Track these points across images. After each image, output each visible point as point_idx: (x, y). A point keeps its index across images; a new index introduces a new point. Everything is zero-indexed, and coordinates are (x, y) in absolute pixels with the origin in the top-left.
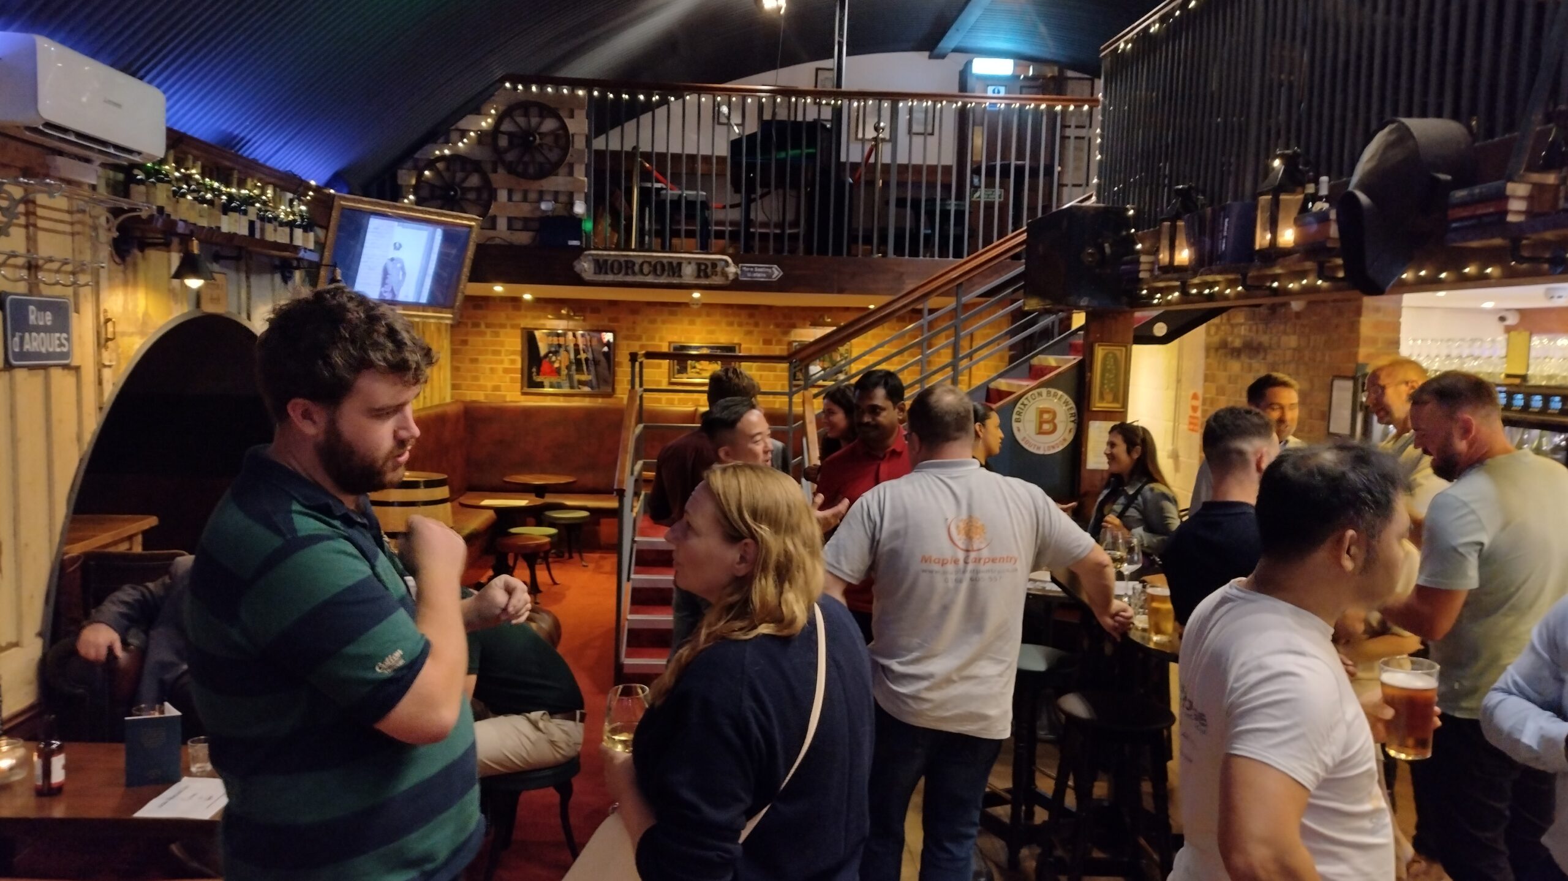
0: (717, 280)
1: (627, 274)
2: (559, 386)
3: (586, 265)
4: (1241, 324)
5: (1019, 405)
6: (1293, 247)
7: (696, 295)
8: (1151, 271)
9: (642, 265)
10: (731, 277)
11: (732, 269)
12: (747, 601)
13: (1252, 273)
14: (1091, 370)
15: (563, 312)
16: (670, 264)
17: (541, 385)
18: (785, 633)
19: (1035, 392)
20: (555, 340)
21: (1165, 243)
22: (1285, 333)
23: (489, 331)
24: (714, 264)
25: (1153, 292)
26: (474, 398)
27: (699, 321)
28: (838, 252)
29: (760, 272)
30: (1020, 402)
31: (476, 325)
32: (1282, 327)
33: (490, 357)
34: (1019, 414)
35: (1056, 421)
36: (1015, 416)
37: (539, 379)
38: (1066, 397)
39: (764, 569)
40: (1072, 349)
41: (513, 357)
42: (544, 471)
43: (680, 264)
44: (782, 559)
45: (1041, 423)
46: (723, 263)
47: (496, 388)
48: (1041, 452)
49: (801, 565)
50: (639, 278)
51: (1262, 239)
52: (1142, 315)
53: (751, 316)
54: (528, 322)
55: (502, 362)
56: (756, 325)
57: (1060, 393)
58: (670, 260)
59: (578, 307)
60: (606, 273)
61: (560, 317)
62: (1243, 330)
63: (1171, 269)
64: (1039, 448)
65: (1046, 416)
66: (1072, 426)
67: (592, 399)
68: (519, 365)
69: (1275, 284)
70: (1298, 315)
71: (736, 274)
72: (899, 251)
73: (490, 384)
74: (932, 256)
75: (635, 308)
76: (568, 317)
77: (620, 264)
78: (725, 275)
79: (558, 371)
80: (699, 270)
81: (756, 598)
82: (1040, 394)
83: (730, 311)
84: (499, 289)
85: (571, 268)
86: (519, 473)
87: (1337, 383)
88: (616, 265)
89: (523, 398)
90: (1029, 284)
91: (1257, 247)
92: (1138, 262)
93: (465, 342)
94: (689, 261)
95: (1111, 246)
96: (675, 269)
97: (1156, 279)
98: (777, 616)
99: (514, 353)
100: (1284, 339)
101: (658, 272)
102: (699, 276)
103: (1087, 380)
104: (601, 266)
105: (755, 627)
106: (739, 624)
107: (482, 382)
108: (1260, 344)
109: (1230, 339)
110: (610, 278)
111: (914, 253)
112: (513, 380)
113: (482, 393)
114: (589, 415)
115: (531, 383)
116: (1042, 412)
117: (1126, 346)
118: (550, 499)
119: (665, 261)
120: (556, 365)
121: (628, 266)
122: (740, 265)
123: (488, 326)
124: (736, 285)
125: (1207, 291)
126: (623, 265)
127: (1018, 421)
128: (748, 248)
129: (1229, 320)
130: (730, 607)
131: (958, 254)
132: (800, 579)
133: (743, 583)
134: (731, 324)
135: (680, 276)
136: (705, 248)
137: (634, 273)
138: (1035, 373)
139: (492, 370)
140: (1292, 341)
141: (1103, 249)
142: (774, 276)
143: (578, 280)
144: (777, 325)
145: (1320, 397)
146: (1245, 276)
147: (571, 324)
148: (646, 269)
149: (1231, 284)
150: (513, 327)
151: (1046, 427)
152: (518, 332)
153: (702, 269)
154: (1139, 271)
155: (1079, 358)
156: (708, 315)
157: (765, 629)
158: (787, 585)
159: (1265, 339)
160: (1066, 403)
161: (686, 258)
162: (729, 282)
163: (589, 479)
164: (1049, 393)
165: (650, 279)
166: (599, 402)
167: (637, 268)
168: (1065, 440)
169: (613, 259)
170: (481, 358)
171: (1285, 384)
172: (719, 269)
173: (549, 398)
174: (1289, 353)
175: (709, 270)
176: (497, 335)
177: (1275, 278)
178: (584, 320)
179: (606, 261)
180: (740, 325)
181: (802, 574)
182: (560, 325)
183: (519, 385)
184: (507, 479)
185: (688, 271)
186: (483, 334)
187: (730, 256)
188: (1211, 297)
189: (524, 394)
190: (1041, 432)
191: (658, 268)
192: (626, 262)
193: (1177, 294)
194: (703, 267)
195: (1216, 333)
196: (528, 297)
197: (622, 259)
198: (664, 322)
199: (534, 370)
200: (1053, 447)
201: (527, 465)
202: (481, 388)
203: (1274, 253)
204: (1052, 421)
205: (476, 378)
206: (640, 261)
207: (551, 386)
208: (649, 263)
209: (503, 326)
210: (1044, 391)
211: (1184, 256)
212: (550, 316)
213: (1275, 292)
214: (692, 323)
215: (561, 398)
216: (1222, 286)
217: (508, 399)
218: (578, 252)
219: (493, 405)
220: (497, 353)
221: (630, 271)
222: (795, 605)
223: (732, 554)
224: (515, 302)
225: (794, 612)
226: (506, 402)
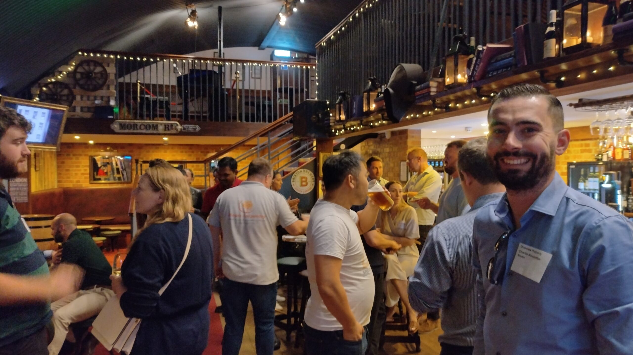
0: (173, 131)
1: (134, 129)
3: (116, 126)
4: (372, 145)
5: (293, 176)
7: (165, 139)
8: (334, 123)
9: (140, 126)
10: (179, 130)
11: (179, 127)
12: (162, 210)
14: (319, 162)
15: (108, 148)
16: (153, 125)
18: (176, 221)
19: (299, 170)
22: (385, 147)
23: (74, 157)
24: (172, 125)
25: (336, 130)
26: (68, 186)
27: (168, 151)
28: (223, 120)
29: (191, 127)
30: (294, 175)
31: (68, 155)
32: (384, 145)
33: (75, 168)
34: (294, 179)
35: (308, 181)
36: (292, 180)
37: (98, 177)
38: (310, 172)
39: (168, 200)
40: (313, 155)
41: (85, 168)
42: (100, 215)
43: (157, 126)
44: (174, 196)
45: (302, 182)
46: (175, 125)
47: (78, 182)
48: (302, 193)
49: (181, 198)
50: (139, 131)
52: (336, 142)
53: (191, 148)
54: (92, 153)
55: (80, 170)
56: (193, 152)
57: (308, 171)
59: (114, 147)
60: (125, 129)
61: (107, 151)
62: (372, 147)
63: (340, 121)
64: (301, 192)
65: (304, 180)
66: (313, 183)
67: (122, 185)
68: (88, 171)
70: (389, 140)
71: (181, 129)
72: (247, 120)
73: (75, 180)
74: (260, 121)
75: (140, 146)
76: (110, 151)
77: (131, 125)
78: (177, 129)
79: (106, 173)
80: (165, 128)
81: (165, 209)
82: (301, 171)
83: (181, 147)
84: (77, 137)
85: (109, 127)
86: (88, 217)
87: (402, 163)
88: (129, 126)
89: (90, 185)
93: (63, 163)
94: (161, 124)
95: (321, 114)
96: (155, 127)
99: (85, 166)
100: (385, 149)
101: (148, 128)
102: (165, 130)
103: (318, 165)
104: (122, 126)
105: (164, 219)
107: (71, 179)
108: (378, 152)
110: (127, 131)
111: (253, 120)
112: (86, 178)
113: (71, 184)
114: (121, 191)
115: (94, 179)
116: (302, 178)
118: (103, 227)
119: (151, 124)
120: (105, 171)
121: (135, 126)
122: (183, 125)
123: (74, 155)
124: (182, 133)
126: (133, 126)
127: (293, 181)
128: (186, 118)
130: (156, 214)
131: (270, 121)
134: (182, 152)
135: (157, 130)
136: (168, 119)
137: (137, 129)
138: (300, 164)
139: (76, 174)
140: (387, 150)
141: (319, 115)
142: (197, 129)
143: (113, 132)
144: (202, 152)
145: (397, 169)
147: (112, 154)
148: (142, 127)
150: (85, 155)
151: (304, 183)
152: (88, 158)
153: (167, 127)
154: (330, 123)
155: (314, 158)
156: (172, 148)
157: (168, 220)
158: (176, 205)
159: (379, 150)
160: (311, 174)
162: (178, 132)
163: (121, 218)
164: (304, 171)
165: (144, 131)
166: (125, 186)
167: (138, 127)
168: (311, 188)
169: (127, 123)
170: (71, 169)
171: (377, 160)
172: (174, 127)
173: (102, 185)
174: (387, 154)
175: (170, 127)
176: (78, 159)
178: (118, 152)
179: (125, 124)
180: (186, 152)
181: (182, 201)
182: (107, 154)
183: (88, 180)
184: (83, 219)
185: (161, 129)
186: (71, 159)
187: (179, 121)
189: (91, 183)
190: (302, 185)
193: (343, 130)
195: (364, 149)
196: (91, 142)
198: (153, 152)
199: (95, 173)
200: (307, 191)
201: (94, 215)
202: (71, 182)
204: (306, 181)
205: (68, 178)
206: (140, 124)
208: (144, 125)
209: (81, 155)
212: (102, 151)
214: (165, 152)
215: (108, 185)
217: (84, 186)
218: (112, 121)
219: (76, 189)
220: (78, 166)
222: (180, 211)
224: (86, 144)
225: (179, 213)
226: (82, 187)
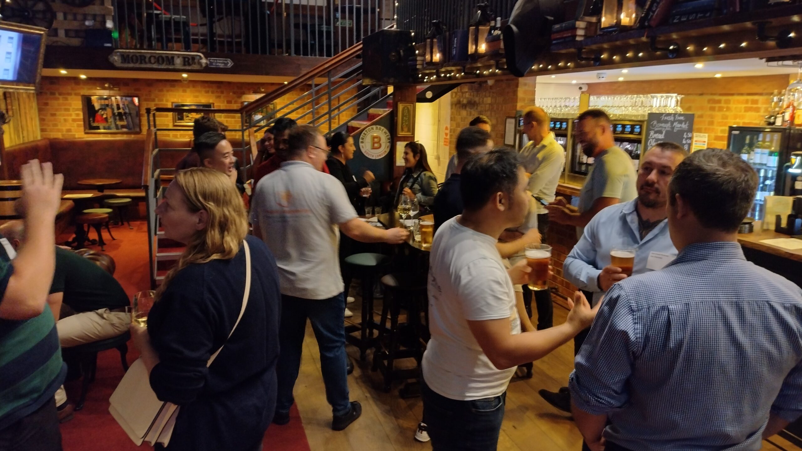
0: (196, 67)
1: (141, 63)
2: (109, 128)
3: (116, 58)
4: (466, 92)
5: (362, 134)
6: (485, 53)
7: (185, 75)
8: (423, 65)
9: (150, 58)
10: (204, 65)
11: (204, 61)
12: (204, 243)
13: (468, 66)
14: (397, 116)
15: (106, 85)
16: (167, 57)
17: (98, 128)
18: (227, 258)
19: (370, 127)
20: (103, 102)
21: (428, 50)
22: (486, 96)
23: (61, 97)
24: (193, 58)
25: (424, 75)
26: (55, 137)
27: (188, 90)
28: (264, 52)
29: (220, 63)
30: (363, 133)
31: (53, 94)
32: (484, 93)
33: (63, 112)
34: (363, 139)
35: (381, 142)
36: (360, 140)
37: (95, 124)
38: (385, 130)
39: (213, 226)
40: (387, 105)
41: (77, 112)
42: (102, 177)
43: (173, 58)
44: (222, 219)
45: (374, 143)
46: (198, 57)
47: (69, 130)
48: (374, 158)
49: (233, 222)
50: (149, 66)
51: (471, 49)
52: (420, 87)
53: (219, 87)
54: (85, 91)
55: (71, 115)
56: (222, 92)
57: (382, 128)
58: (167, 55)
59: (115, 83)
60: (129, 63)
61: (104, 88)
62: (467, 95)
63: (431, 64)
64: (373, 156)
65: (376, 140)
66: (389, 144)
67: (129, 136)
68: (81, 117)
69: (478, 72)
70: (491, 87)
71: (206, 63)
72: (297, 52)
73: (64, 128)
74: (315, 55)
75: (150, 83)
76: (109, 89)
77: (136, 57)
78: (200, 64)
79: (106, 120)
80: (184, 61)
81: (209, 241)
82: (373, 129)
83: (206, 85)
84: (63, 72)
85: (107, 60)
86: (86, 179)
87: (509, 120)
88: (134, 58)
89: (86, 136)
90: (364, 71)
91: (469, 53)
92: (416, 60)
93: (46, 104)
94: (179, 56)
95: (404, 51)
96: (170, 60)
97: (425, 69)
98: (221, 249)
99: (77, 110)
100: (485, 99)
101: (160, 62)
102: (184, 65)
103: (395, 121)
104: (125, 58)
105: (209, 256)
106: (200, 256)
107: (59, 127)
108: (475, 102)
109: (461, 100)
110: (131, 65)
111: (306, 54)
112: (78, 126)
113: (60, 133)
114: (127, 144)
115: (90, 127)
116: (374, 137)
117: (413, 103)
118: (107, 193)
119: (164, 56)
120: (105, 116)
121: (142, 59)
122: (209, 58)
123: (60, 94)
124: (207, 70)
125: (448, 75)
126: (139, 58)
127: (362, 142)
128: (213, 49)
129: (461, 90)
130: (195, 247)
131: (329, 55)
132: (233, 229)
133: (201, 234)
134: (207, 92)
135: (173, 64)
136: (187, 48)
137: (146, 63)
138: (370, 117)
139: (65, 120)
141: (400, 53)
142: (229, 65)
143: (112, 67)
144: (234, 93)
145: (501, 127)
146: (464, 67)
147: (112, 93)
148: (153, 60)
149: (459, 71)
150: (76, 94)
151: (376, 145)
152: (80, 98)
153: (187, 61)
154: (416, 65)
155: (391, 110)
156: (194, 87)
157: (215, 257)
158: (226, 233)
159: (477, 99)
160: (385, 133)
161: (176, 54)
162: (202, 68)
163: (130, 181)
164: (377, 128)
165: (155, 66)
166: (132, 137)
167: (147, 60)
168: (385, 151)
169: (132, 54)
170: (58, 113)
171: (485, 122)
172: (196, 61)
173: (102, 135)
174: (487, 106)
175: (190, 61)
176: (66, 99)
177: (478, 68)
178: (119, 90)
179: (128, 56)
180: (213, 92)
181: (234, 226)
182: (105, 93)
183: (82, 128)
184: (79, 182)
185: (178, 62)
186: (57, 99)
187: (202, 53)
188: (450, 78)
189: (86, 133)
190: (374, 148)
191: (160, 59)
192: (141, 56)
193: (435, 76)
194: (187, 59)
195: (455, 97)
196: (83, 77)
197: (138, 55)
198: (168, 91)
199: (91, 119)
200: (380, 155)
201: (92, 174)
202: (59, 130)
203: (477, 56)
204: (379, 142)
205: (56, 125)
206: (148, 56)
207: (105, 129)
208: (155, 57)
209: (69, 94)
210: (374, 127)
211: (437, 57)
212: (98, 88)
213: (478, 76)
214: (184, 91)
215: (109, 135)
216: (455, 72)
217: (77, 136)
218: (110, 51)
219: (67, 140)
220: (67, 110)
221: (143, 62)
222: (231, 243)
223: (195, 219)
224: (76, 80)
225: (230, 247)
226: (75, 138)
